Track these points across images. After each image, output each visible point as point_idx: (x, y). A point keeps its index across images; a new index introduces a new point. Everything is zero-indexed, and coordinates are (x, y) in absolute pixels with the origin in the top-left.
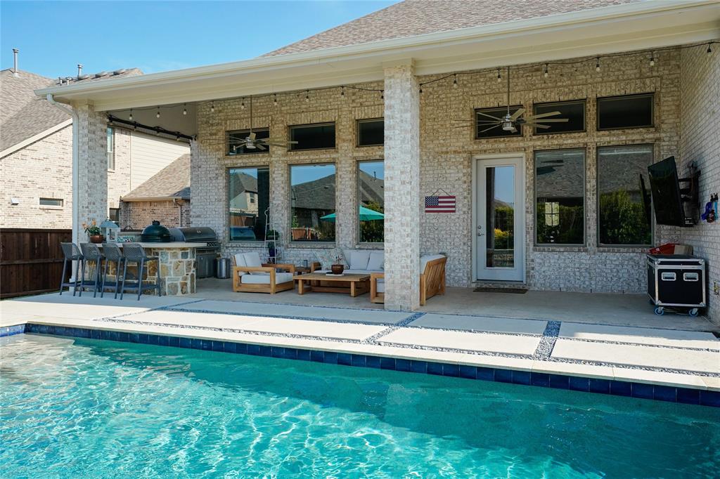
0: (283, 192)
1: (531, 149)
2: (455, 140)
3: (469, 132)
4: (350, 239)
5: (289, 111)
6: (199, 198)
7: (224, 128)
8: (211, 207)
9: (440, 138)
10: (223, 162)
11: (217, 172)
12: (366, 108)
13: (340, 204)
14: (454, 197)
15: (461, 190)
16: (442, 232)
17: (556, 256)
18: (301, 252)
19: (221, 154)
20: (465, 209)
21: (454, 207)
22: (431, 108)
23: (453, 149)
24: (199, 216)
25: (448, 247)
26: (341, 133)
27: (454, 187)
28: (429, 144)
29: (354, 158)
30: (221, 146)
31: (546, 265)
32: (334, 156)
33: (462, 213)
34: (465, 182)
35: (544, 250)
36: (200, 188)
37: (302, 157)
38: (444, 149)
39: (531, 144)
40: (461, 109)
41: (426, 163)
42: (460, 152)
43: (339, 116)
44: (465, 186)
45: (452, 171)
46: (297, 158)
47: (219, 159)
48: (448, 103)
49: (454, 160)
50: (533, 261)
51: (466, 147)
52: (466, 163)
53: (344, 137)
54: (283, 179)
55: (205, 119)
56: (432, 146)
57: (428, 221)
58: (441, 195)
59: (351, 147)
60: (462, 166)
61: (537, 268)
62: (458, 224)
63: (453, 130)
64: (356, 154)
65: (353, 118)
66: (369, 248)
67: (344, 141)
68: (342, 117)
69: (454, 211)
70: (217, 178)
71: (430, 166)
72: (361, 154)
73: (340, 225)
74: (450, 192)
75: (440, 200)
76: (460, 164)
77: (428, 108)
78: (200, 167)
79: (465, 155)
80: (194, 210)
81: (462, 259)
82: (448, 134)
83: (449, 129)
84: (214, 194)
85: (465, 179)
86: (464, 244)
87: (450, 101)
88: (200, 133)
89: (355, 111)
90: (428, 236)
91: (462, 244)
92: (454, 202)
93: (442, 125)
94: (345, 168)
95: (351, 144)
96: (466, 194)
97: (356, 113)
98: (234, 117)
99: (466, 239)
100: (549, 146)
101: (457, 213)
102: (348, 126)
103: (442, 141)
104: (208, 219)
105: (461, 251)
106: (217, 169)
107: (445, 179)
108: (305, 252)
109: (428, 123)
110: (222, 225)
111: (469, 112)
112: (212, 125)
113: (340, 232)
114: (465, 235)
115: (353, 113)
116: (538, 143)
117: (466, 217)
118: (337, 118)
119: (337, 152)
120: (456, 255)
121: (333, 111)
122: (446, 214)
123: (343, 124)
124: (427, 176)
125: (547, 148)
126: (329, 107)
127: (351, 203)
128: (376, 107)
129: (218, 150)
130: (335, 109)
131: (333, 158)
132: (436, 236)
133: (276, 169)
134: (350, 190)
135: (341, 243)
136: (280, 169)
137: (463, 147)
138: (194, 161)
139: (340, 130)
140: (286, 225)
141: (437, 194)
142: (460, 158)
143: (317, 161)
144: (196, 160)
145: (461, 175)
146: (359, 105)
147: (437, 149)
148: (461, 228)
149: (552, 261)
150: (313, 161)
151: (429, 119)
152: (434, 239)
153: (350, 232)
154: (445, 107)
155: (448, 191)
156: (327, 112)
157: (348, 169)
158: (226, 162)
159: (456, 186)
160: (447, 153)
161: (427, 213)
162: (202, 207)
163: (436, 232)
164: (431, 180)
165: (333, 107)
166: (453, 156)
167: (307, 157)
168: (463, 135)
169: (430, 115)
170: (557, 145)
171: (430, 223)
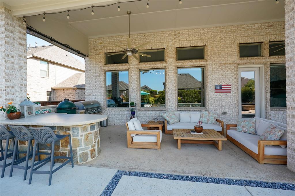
0: (136, 83)
1: (269, 63)
2: (230, 58)
3: (237, 54)
4: (174, 106)
5: (140, 43)
6: (90, 86)
7: (103, 51)
8: (96, 90)
9: (222, 57)
10: (103, 68)
11: (100, 73)
12: (182, 42)
13: (169, 89)
14: (230, 85)
15: (233, 82)
16: (224, 102)
17: (282, 113)
18: (147, 112)
19: (102, 64)
20: (235, 91)
21: (230, 90)
22: (217, 42)
23: (229, 62)
24: (89, 95)
25: (227, 109)
26: (168, 54)
27: (230, 81)
28: (216, 60)
29: (176, 66)
30: (102, 60)
31: (277, 117)
32: (165, 65)
33: (234, 93)
34: (235, 78)
35: (277, 110)
36: (90, 81)
37: (147, 66)
38: (224, 62)
39: (269, 60)
40: (232, 43)
41: (215, 69)
42: (232, 64)
43: (168, 46)
44: (235, 80)
45: (229, 73)
46: (144, 66)
47: (101, 67)
48: (226, 40)
49: (229, 67)
50: (270, 115)
51: (235, 61)
52: (236, 69)
53: (170, 56)
54: (137, 76)
55: (93, 47)
56: (218, 61)
57: (216, 97)
58: (223, 84)
59: (174, 61)
60: (233, 71)
61: (272, 119)
62: (232, 98)
63: (229, 53)
64: (177, 64)
65: (175, 46)
66: (185, 110)
67: (170, 58)
68: (169, 46)
69: (230, 92)
70: (100, 76)
71: (217, 70)
72: (180, 64)
73: (169, 99)
74: (228, 83)
75: (222, 87)
76: (233, 70)
77: (215, 43)
78: (90, 71)
79: (235, 65)
80: (87, 92)
81: (234, 115)
82: (226, 55)
83: (227, 53)
84: (98, 84)
85: (235, 76)
86: (235, 108)
87: (227, 39)
88: (90, 53)
89: (176, 43)
90: (216, 104)
91: (234, 107)
92: (230, 88)
93: (223, 51)
94: (171, 71)
95: (174, 59)
96: (236, 84)
97: (177, 44)
98: (109, 46)
99: (236, 105)
100: (278, 61)
101: (231, 93)
102: (172, 51)
103: (223, 58)
104: (95, 96)
105: (234, 111)
106: (99, 72)
107: (225, 77)
108: (149, 113)
109: (215, 50)
110: (103, 99)
111: (237, 45)
112: (97, 50)
113: (169, 102)
114: (235, 104)
115: (175, 44)
116: (272, 60)
117: (236, 95)
118: (166, 47)
119: (166, 63)
120: (231, 113)
121: (164, 43)
122: (226, 93)
123: (170, 49)
124: (216, 75)
125: (277, 63)
126: (162, 41)
127: (175, 88)
128: (188, 41)
129: (101, 62)
130: (165, 42)
131: (164, 66)
132: (221, 104)
133: (133, 71)
134: (174, 82)
135: (169, 107)
136: (135, 71)
137: (234, 61)
138: (87, 68)
139: (168, 53)
140: (138, 99)
141: (221, 84)
142: (232, 67)
143: (155, 68)
144: (88, 67)
145: (233, 74)
146: (178, 40)
147: (220, 62)
148: (233, 100)
149: (280, 115)
150: (153, 68)
151: (216, 48)
152: (220, 105)
153: (174, 102)
154: (224, 42)
155: (226, 82)
156: (161, 44)
157: (172, 71)
158: (104, 68)
159: (231, 80)
160: (226, 64)
161: (216, 93)
162: (91, 90)
163: (221, 102)
164: (218, 77)
165: (164, 41)
166: (229, 65)
167: (150, 66)
168: (234, 56)
169: (217, 45)
170: (282, 61)
171: (217, 98)
